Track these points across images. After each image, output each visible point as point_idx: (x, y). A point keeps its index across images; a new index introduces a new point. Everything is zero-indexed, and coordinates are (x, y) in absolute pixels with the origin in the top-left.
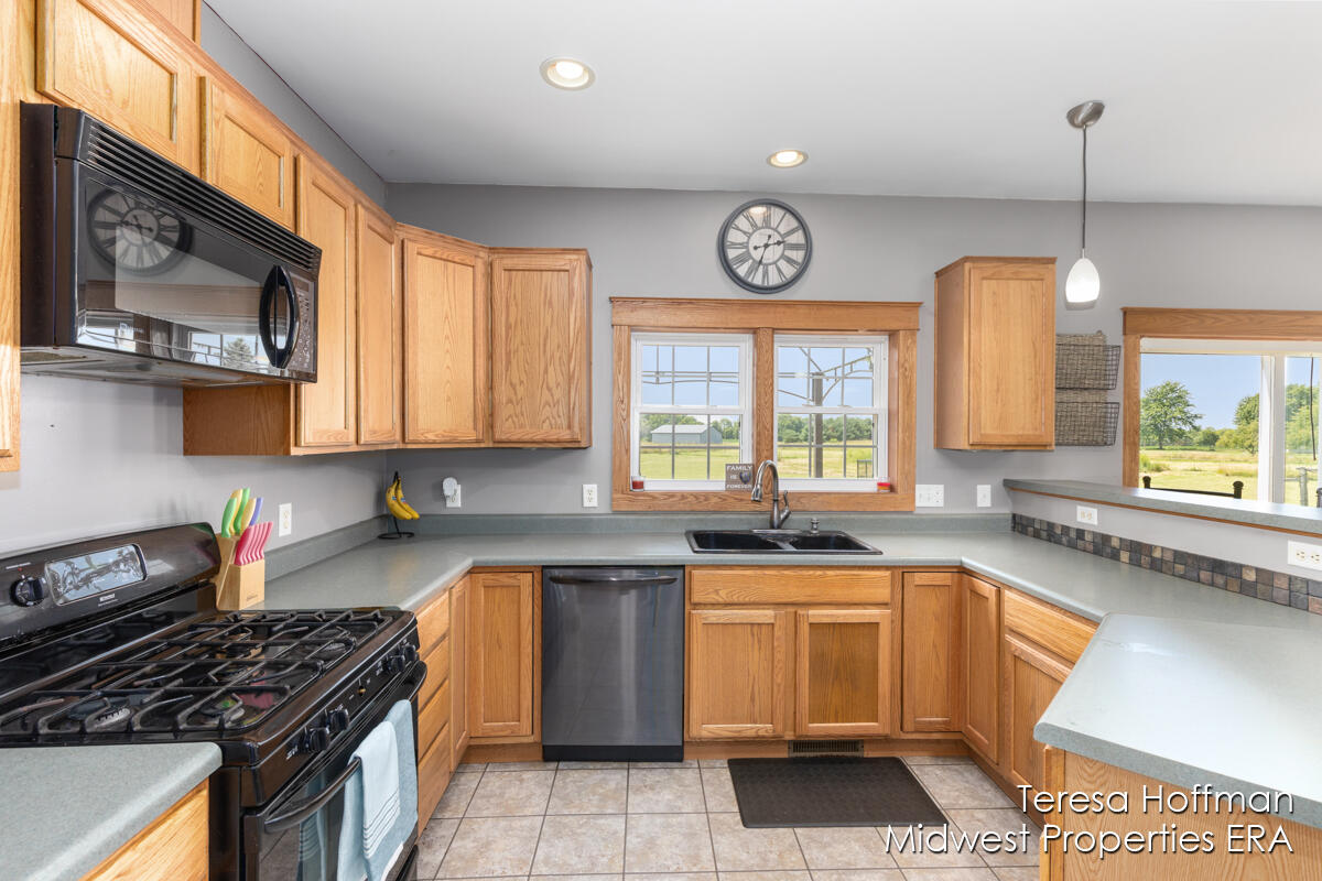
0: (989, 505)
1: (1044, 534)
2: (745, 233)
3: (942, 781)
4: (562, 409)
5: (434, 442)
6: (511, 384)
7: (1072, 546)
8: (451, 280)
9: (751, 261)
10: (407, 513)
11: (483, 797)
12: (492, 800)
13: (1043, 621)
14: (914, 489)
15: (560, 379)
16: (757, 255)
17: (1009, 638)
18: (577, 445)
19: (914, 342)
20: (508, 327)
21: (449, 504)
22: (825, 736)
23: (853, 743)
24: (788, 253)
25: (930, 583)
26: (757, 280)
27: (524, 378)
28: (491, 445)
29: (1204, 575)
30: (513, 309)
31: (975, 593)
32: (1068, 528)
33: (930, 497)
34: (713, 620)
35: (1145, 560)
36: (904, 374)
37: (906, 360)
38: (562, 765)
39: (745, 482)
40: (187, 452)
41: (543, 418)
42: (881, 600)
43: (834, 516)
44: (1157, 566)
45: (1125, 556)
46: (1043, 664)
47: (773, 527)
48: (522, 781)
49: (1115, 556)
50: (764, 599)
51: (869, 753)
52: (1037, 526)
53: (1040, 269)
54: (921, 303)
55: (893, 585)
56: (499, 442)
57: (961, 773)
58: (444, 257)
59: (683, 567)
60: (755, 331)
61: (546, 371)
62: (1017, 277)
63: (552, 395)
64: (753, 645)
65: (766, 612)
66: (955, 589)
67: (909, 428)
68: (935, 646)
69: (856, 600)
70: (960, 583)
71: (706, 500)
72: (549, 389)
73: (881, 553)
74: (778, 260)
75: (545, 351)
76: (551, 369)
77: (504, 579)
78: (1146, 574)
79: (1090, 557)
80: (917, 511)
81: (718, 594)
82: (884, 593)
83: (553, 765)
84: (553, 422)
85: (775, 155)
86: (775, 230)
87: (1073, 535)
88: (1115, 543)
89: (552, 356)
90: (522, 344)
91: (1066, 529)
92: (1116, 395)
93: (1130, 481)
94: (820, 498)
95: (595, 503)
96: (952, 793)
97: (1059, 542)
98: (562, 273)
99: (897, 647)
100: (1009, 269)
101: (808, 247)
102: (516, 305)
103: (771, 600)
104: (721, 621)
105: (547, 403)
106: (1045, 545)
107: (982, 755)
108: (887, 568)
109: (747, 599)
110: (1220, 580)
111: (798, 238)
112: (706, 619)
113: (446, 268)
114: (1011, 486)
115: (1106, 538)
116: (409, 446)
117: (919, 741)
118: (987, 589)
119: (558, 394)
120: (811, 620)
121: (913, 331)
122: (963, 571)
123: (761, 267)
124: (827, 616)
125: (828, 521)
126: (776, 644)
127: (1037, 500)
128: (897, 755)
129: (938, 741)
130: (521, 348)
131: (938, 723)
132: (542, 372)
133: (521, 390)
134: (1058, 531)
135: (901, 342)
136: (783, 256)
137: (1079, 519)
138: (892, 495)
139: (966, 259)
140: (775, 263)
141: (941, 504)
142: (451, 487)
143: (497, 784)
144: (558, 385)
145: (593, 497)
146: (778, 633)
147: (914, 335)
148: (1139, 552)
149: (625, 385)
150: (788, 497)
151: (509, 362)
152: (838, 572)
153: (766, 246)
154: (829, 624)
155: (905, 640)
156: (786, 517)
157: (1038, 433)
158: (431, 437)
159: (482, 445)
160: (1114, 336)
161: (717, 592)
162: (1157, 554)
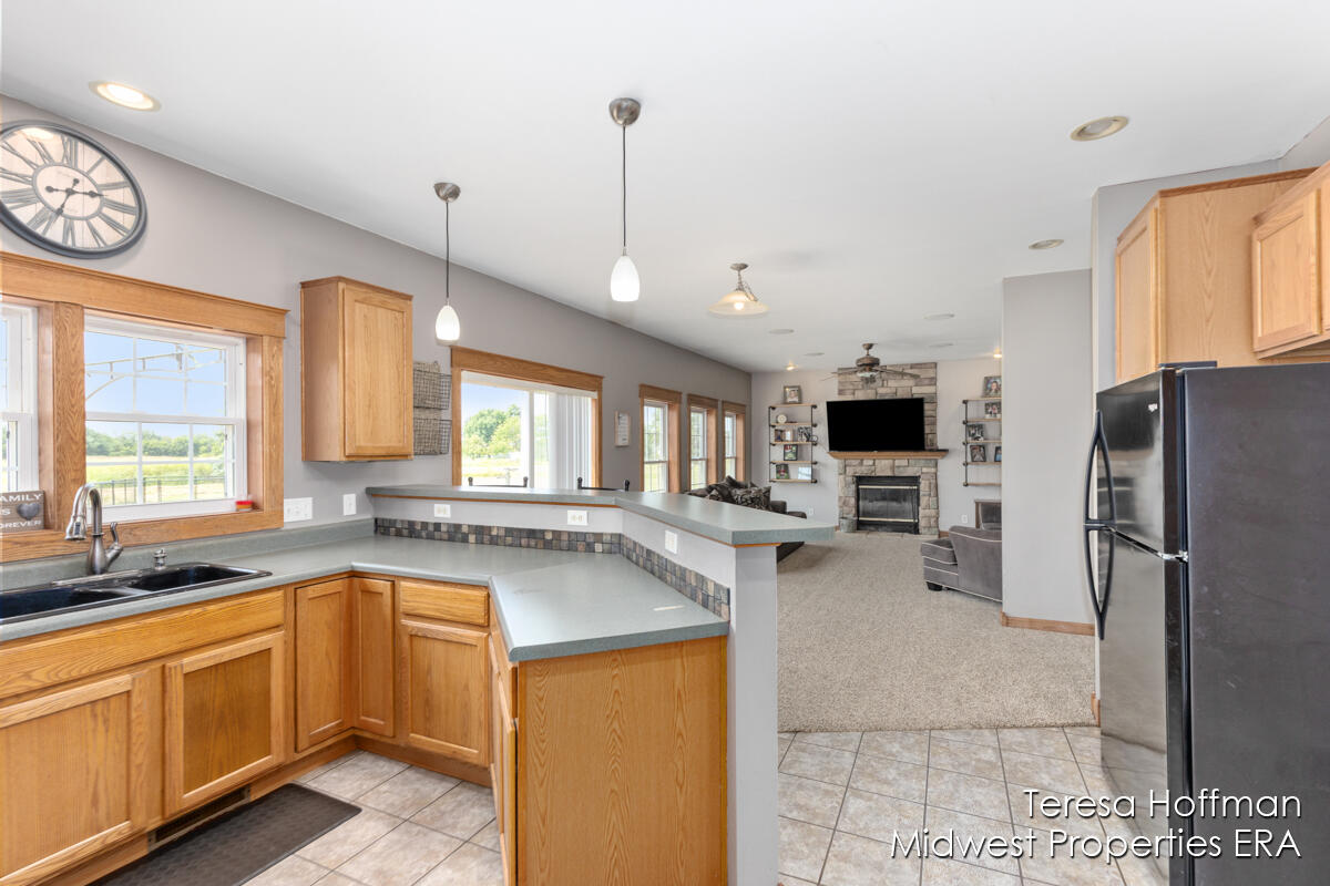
0: (354, 513)
1: (405, 532)
2: (28, 161)
3: (341, 780)
7: (430, 537)
9: (41, 205)
13: (439, 598)
14: (282, 504)
16: (52, 200)
17: (405, 621)
19: (280, 349)
22: (208, 798)
23: (238, 793)
24: (106, 211)
25: (324, 593)
26: (52, 235)
29: (524, 541)
31: (367, 592)
32: (427, 523)
33: (298, 511)
34: (19, 718)
35: (486, 538)
36: (270, 382)
37: (271, 368)
39: (27, 518)
42: (272, 622)
43: (184, 546)
44: (494, 541)
45: (472, 538)
46: (438, 632)
47: (92, 572)
49: (465, 540)
50: (114, 664)
51: (255, 795)
52: (399, 526)
53: (401, 302)
54: (286, 311)
55: (285, 606)
57: (355, 765)
60: (46, 305)
62: (383, 305)
64: (94, 729)
65: (118, 679)
66: (345, 596)
67: (275, 440)
68: (327, 654)
69: (245, 631)
70: (350, 587)
73: (269, 574)
74: (92, 216)
78: (487, 548)
79: (445, 545)
80: (287, 527)
81: (30, 677)
82: (276, 615)
85: (104, 83)
86: (86, 175)
87: (431, 528)
88: (465, 529)
91: (424, 525)
92: (446, 415)
93: (456, 480)
94: (163, 527)
96: (355, 785)
97: (419, 537)
99: (290, 667)
100: (378, 297)
101: (141, 210)
103: (124, 662)
104: (34, 715)
106: (406, 541)
107: (377, 738)
108: (278, 588)
110: (533, 543)
111: (125, 196)
112: (6, 720)
114: (373, 494)
115: (458, 527)
117: (310, 756)
118: (382, 586)
120: (187, 670)
121: (279, 338)
122: (353, 574)
123: (61, 218)
124: (209, 658)
125: (179, 552)
126: (134, 715)
127: (398, 502)
128: (289, 780)
129: (329, 747)
131: (332, 727)
134: (418, 527)
135: (266, 348)
136: (99, 213)
137: (436, 515)
138: (254, 513)
139: (340, 279)
140: (86, 219)
141: (310, 517)
146: (135, 700)
147: (279, 342)
148: (481, 532)
150: (118, 531)
152: (224, 604)
153: (70, 192)
154: (207, 668)
155: (299, 657)
156: (117, 555)
157: (401, 444)
160: (445, 369)
161: (27, 675)
162: (494, 533)
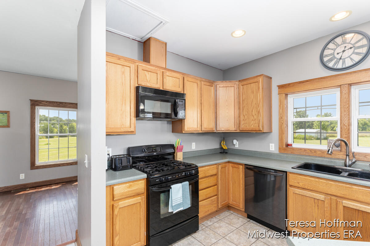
2: (332, 49)
4: (257, 121)
5: (224, 131)
6: (244, 115)
8: (228, 91)
9: (336, 59)
10: (225, 147)
11: (228, 218)
12: (229, 220)
15: (256, 113)
16: (338, 56)
18: (260, 132)
20: (243, 100)
21: (236, 146)
24: (356, 51)
26: (340, 66)
27: (247, 114)
28: (239, 131)
30: (244, 95)
34: (298, 193)
38: (251, 221)
39: (337, 147)
40: (173, 132)
41: (252, 124)
47: (346, 166)
48: (238, 219)
56: (241, 131)
58: (226, 86)
59: (286, 172)
60: (340, 86)
61: (252, 111)
63: (254, 118)
64: (315, 206)
71: (315, 152)
72: (253, 116)
74: (351, 55)
75: (252, 105)
76: (253, 110)
77: (236, 165)
81: (299, 184)
83: (249, 220)
84: (254, 125)
86: (349, 43)
89: (254, 107)
90: (246, 104)
95: (273, 150)
98: (256, 83)
102: (245, 94)
103: (323, 192)
104: (300, 194)
105: (253, 120)
109: (314, 189)
111: (363, 43)
112: (294, 191)
113: (227, 89)
116: (218, 132)
119: (255, 117)
120: (344, 205)
123: (341, 61)
124: (354, 205)
126: (325, 209)
130: (246, 106)
132: (251, 111)
133: (246, 117)
136: (353, 53)
140: (349, 57)
142: (235, 142)
143: (233, 217)
144: (255, 114)
145: (273, 148)
146: (326, 205)
149: (282, 113)
151: (243, 109)
152: (360, 188)
153: (344, 51)
156: (354, 163)
158: (223, 129)
159: (237, 132)
161: (298, 183)
